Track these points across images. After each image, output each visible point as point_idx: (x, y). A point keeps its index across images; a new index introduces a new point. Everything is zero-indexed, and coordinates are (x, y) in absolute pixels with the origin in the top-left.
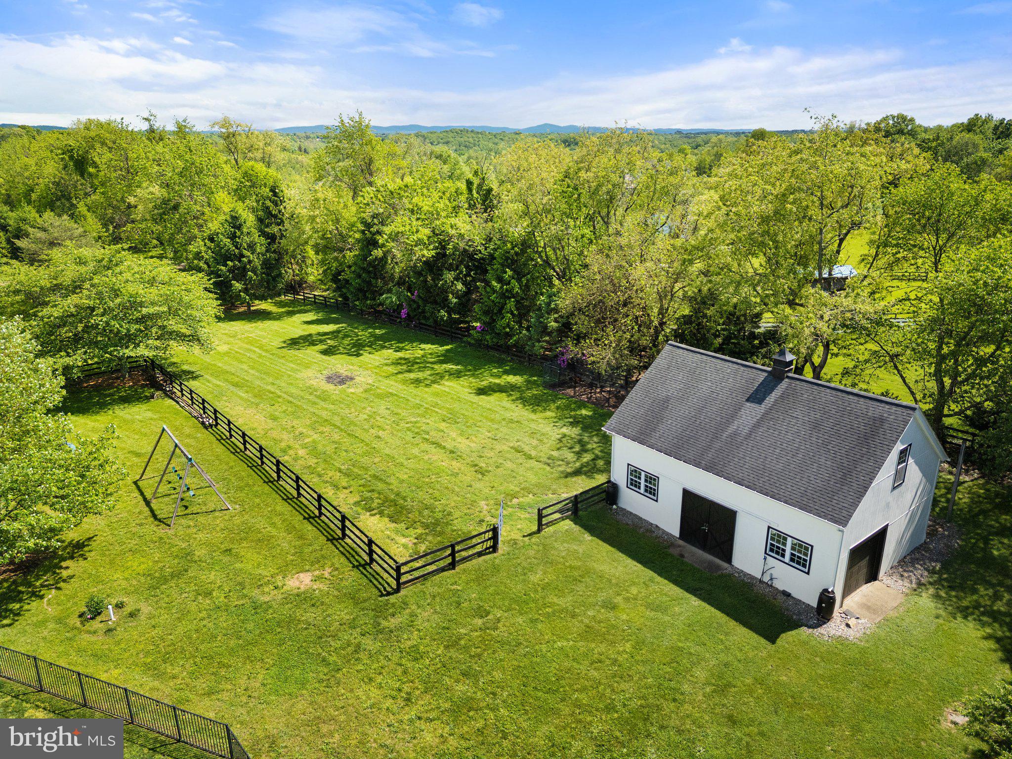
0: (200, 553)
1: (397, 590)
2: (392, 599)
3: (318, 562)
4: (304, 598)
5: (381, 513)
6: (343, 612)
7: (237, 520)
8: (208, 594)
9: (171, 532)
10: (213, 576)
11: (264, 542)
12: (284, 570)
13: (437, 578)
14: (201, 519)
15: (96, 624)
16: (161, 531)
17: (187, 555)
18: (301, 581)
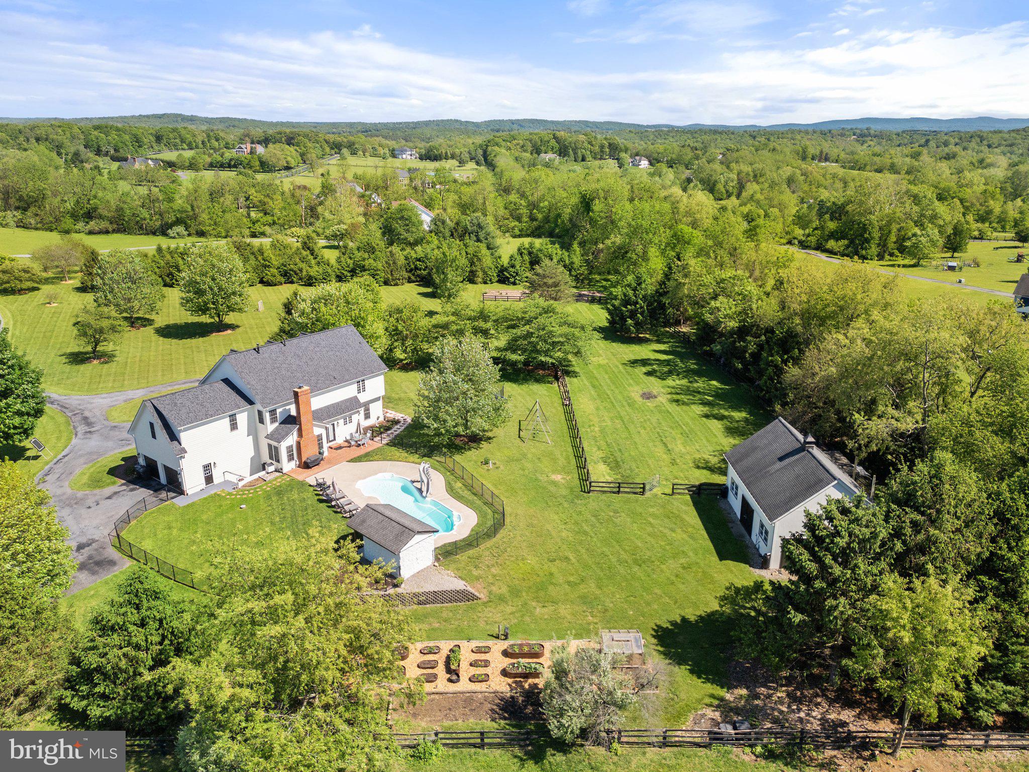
0: (529, 456)
1: (589, 492)
2: (585, 495)
3: (568, 473)
4: (554, 483)
5: (608, 465)
6: (564, 492)
7: (550, 449)
8: (524, 470)
9: (524, 445)
10: (529, 465)
11: (554, 460)
12: (554, 472)
13: (609, 495)
14: (537, 444)
15: (485, 467)
16: (521, 444)
17: (524, 456)
18: (558, 478)
